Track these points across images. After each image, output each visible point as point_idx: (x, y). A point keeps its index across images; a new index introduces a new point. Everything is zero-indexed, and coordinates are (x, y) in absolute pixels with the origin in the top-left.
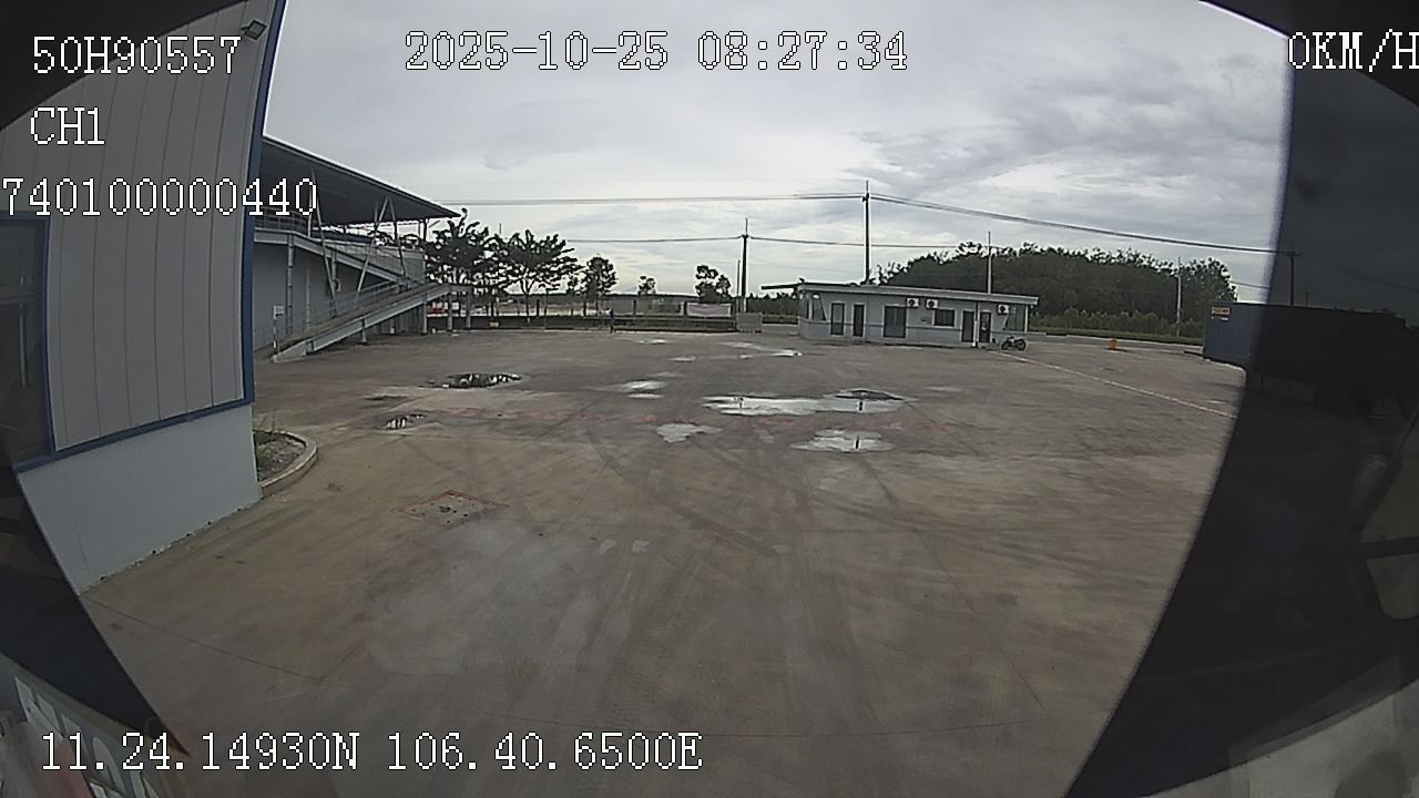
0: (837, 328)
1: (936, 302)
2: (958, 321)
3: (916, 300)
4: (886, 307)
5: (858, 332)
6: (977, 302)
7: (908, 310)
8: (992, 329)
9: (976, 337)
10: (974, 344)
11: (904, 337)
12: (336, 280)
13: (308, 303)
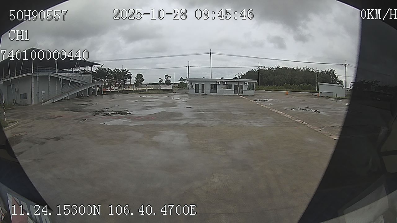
0: (197, 90)
1: (225, 82)
2: (233, 88)
3: (220, 82)
4: (211, 85)
5: (203, 91)
6: (238, 82)
7: (217, 85)
8: (243, 90)
9: (238, 92)
10: (238, 94)
11: (217, 93)
12: (63, 84)
13: (57, 89)
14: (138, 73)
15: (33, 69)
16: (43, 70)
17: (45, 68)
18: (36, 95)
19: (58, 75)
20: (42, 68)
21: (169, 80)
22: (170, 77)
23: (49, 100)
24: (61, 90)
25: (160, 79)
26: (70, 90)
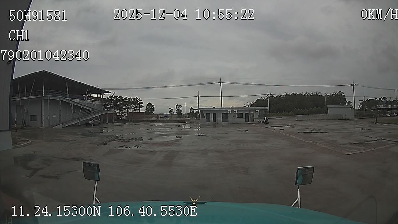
0: (208, 120)
1: (237, 111)
2: (244, 116)
3: (231, 111)
4: (222, 113)
5: (214, 121)
6: (250, 110)
7: (229, 114)
8: (254, 118)
9: (249, 120)
10: (249, 122)
11: (228, 122)
12: (74, 109)
13: (67, 114)
14: (149, 103)
15: (43, 92)
16: (54, 94)
17: (56, 92)
18: (47, 118)
19: (69, 100)
20: (53, 92)
21: (180, 110)
22: (181, 107)
23: (60, 124)
24: (71, 116)
25: (170, 109)
26: (81, 116)
